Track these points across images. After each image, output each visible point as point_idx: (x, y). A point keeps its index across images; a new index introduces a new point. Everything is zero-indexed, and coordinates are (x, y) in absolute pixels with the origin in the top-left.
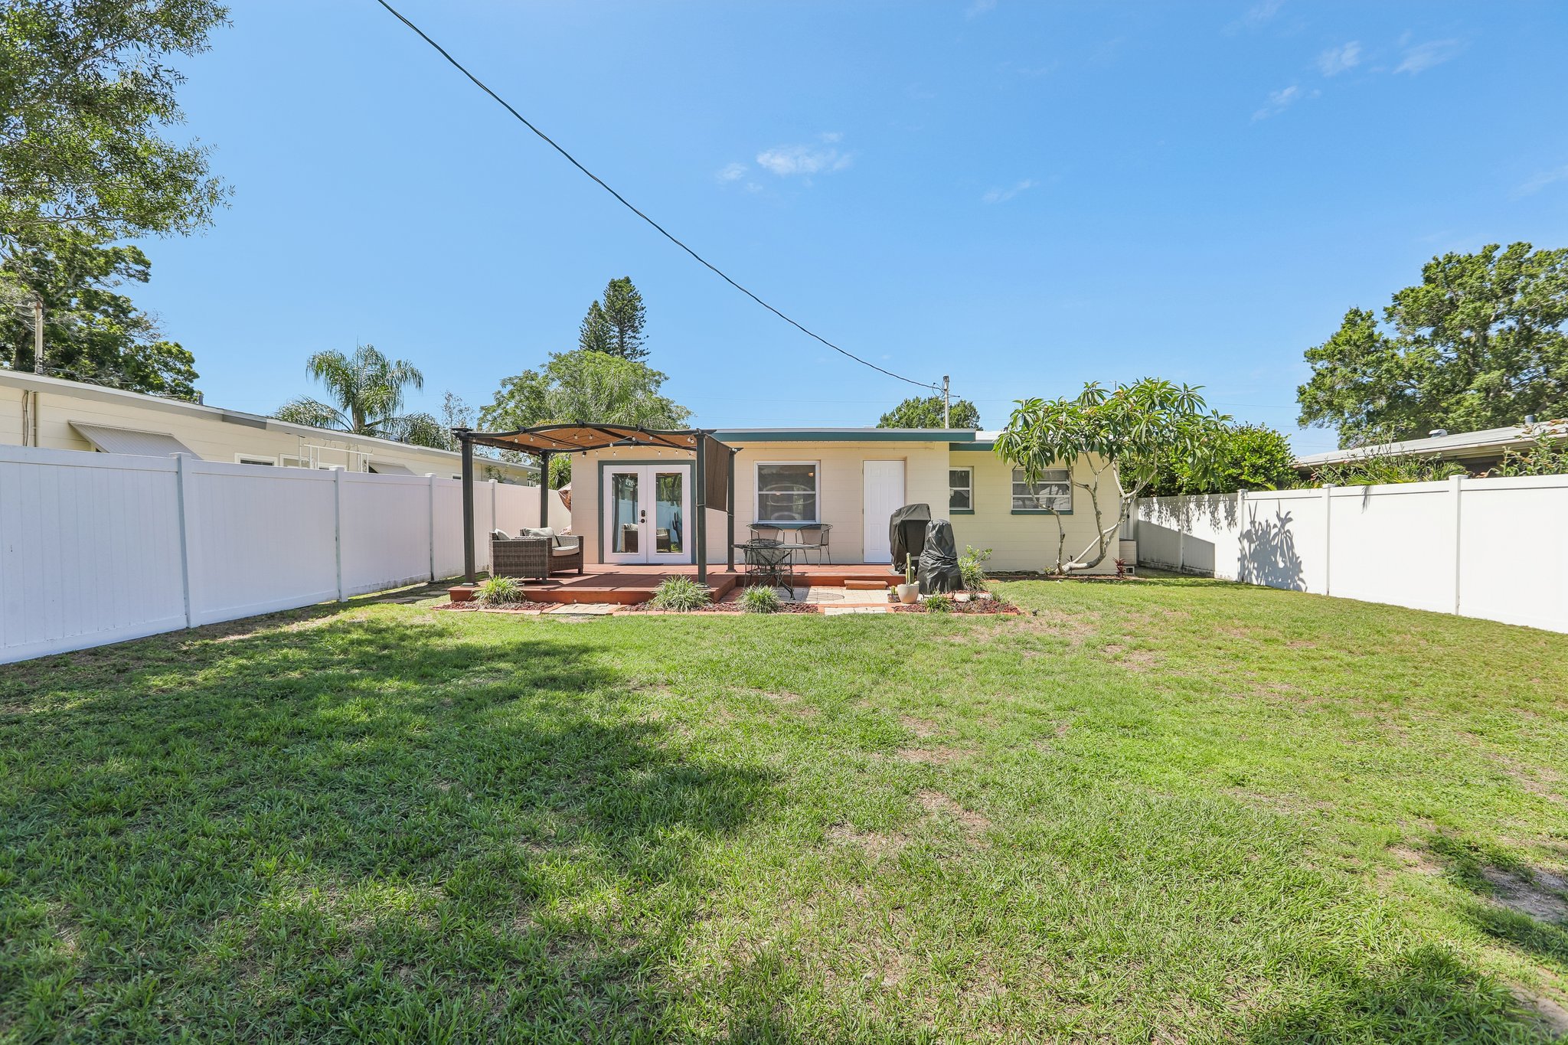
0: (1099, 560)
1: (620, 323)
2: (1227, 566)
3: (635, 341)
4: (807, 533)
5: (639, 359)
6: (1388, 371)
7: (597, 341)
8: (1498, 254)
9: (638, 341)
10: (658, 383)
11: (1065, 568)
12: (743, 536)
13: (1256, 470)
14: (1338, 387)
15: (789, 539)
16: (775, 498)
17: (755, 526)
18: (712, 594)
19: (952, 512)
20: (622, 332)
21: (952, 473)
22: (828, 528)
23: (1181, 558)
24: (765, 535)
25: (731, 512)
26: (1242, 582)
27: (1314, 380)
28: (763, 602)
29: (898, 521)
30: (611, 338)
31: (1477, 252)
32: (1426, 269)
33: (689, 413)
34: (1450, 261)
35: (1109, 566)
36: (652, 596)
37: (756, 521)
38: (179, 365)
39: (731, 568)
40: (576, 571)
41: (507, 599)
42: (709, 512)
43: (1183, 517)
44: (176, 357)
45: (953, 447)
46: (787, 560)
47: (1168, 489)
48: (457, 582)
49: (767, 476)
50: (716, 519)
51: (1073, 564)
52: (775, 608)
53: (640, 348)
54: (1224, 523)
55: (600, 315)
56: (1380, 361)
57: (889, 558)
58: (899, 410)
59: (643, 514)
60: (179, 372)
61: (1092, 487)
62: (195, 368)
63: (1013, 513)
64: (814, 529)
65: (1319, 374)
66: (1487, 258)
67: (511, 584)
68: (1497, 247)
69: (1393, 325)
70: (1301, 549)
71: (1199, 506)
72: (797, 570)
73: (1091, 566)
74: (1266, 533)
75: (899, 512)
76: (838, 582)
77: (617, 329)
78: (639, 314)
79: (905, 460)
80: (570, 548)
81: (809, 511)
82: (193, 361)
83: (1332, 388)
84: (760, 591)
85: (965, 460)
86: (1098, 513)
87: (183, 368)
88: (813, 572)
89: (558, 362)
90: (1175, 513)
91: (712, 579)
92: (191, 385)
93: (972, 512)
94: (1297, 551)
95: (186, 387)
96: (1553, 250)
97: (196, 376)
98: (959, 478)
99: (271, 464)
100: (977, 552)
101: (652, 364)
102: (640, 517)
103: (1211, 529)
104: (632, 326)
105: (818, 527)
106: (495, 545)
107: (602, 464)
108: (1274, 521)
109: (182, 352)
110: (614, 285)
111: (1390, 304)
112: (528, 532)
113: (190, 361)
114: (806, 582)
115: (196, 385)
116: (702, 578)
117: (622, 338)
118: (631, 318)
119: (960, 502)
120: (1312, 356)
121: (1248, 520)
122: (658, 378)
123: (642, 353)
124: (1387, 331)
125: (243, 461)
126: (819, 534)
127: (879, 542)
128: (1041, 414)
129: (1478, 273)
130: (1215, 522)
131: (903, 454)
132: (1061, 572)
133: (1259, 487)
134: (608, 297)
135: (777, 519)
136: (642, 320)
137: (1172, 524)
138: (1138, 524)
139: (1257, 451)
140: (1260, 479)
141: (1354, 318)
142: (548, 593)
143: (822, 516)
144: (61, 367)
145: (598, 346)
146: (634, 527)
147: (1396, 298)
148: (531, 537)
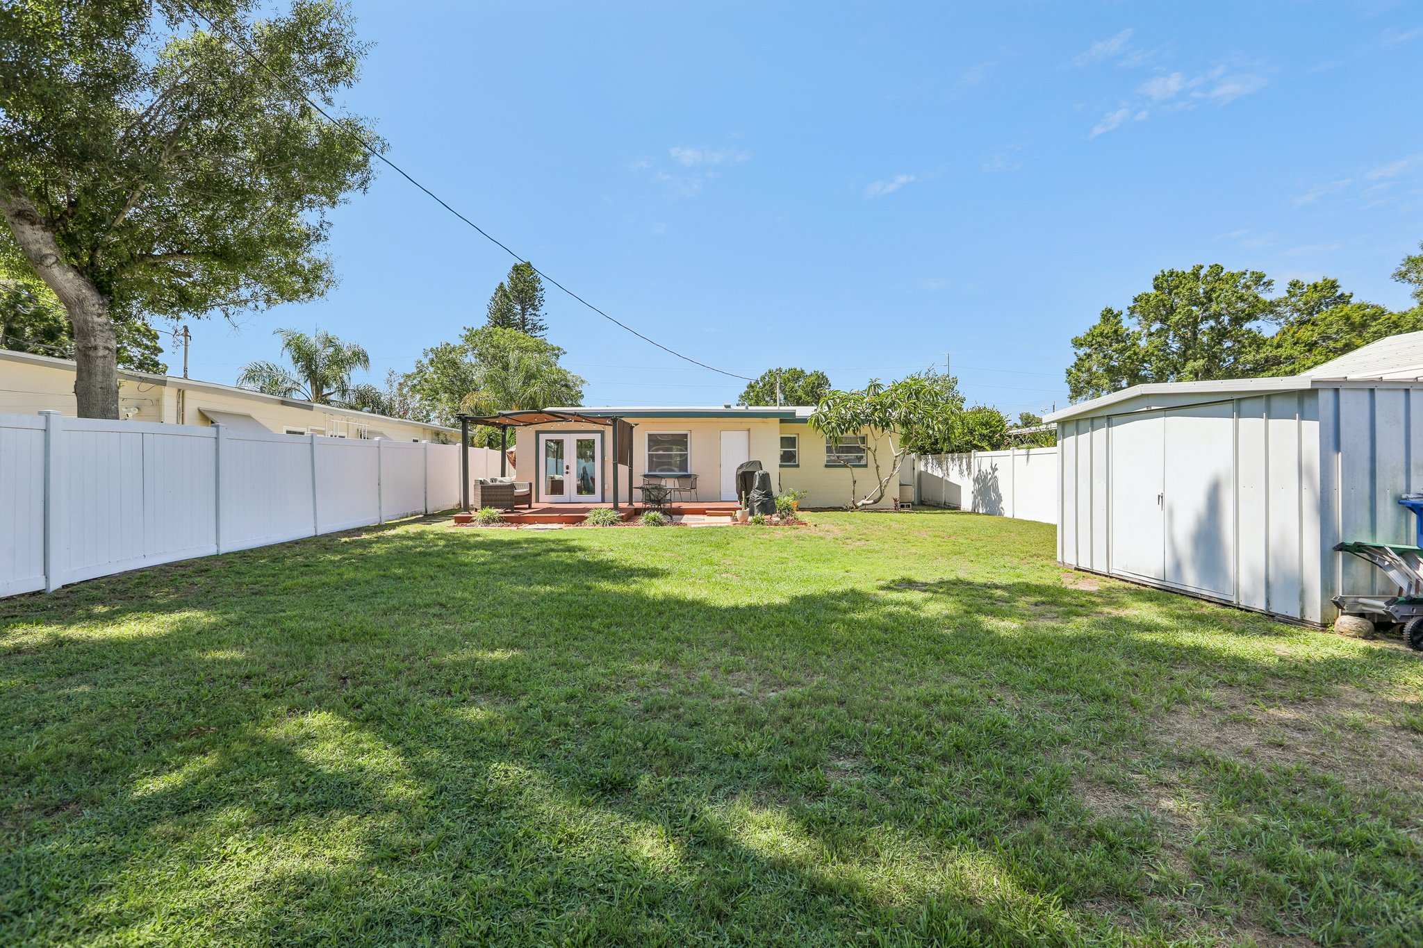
0: (880, 498)
1: (522, 302)
2: (966, 503)
3: (535, 318)
4: (681, 480)
5: (539, 334)
6: (1129, 357)
7: (502, 318)
8: (1203, 273)
9: (538, 318)
10: (557, 356)
11: (859, 504)
12: (638, 481)
13: (983, 437)
14: (1094, 369)
15: (669, 484)
16: (659, 456)
17: (645, 476)
18: (622, 517)
19: (781, 466)
20: (523, 310)
21: (782, 439)
22: (696, 477)
23: (944, 497)
24: (654, 482)
25: (631, 466)
26: (974, 512)
27: (1076, 364)
28: (654, 520)
29: (740, 471)
30: (515, 315)
31: (1188, 270)
32: (1156, 279)
33: (583, 382)
34: (1171, 276)
35: (888, 501)
36: (586, 518)
37: (647, 472)
38: (145, 341)
39: (631, 502)
40: (527, 506)
41: (494, 520)
42: (619, 466)
43: (945, 468)
44: (144, 335)
45: (782, 421)
46: (668, 497)
47: (933, 448)
48: (459, 511)
49: (654, 441)
50: (623, 470)
51: (865, 502)
52: (661, 524)
53: (540, 324)
54: (966, 473)
55: (505, 295)
56: (1124, 350)
57: (736, 496)
58: (763, 378)
59: (568, 468)
60: (147, 347)
61: (873, 449)
62: (160, 343)
63: (827, 466)
64: (688, 479)
65: (1080, 359)
66: (1196, 275)
67: (496, 512)
68: (1202, 267)
69: (1134, 320)
70: (1003, 489)
71: (953, 460)
72: (675, 505)
73: (875, 502)
74: (986, 477)
75: (742, 466)
76: (702, 512)
77: (519, 307)
78: (539, 294)
79: (749, 430)
80: (525, 490)
81: (684, 464)
82: (158, 338)
83: (1089, 370)
84: (652, 514)
85: (791, 430)
86: (878, 467)
87: (149, 343)
88: (685, 506)
89: (471, 336)
90: (940, 464)
91: (622, 510)
92: (157, 359)
93: (798, 466)
94: (1000, 491)
95: (152, 360)
96: (1235, 271)
97: (161, 351)
98: (788, 442)
99: (303, 433)
100: (797, 493)
101: (551, 338)
102: (565, 470)
103: (959, 476)
104: (533, 305)
105: (689, 476)
106: (482, 488)
107: (538, 433)
108: (989, 470)
109: (148, 330)
110: (516, 269)
111: (1131, 305)
112: (496, 480)
113: (156, 337)
114: (681, 512)
115: (160, 358)
116: (616, 508)
117: (524, 315)
118: (532, 298)
119: (788, 458)
120: (1078, 343)
121: (977, 469)
122: (557, 352)
123: (541, 328)
124: (1130, 325)
125: (288, 432)
126: (689, 481)
127: (729, 485)
128: (838, 401)
129: (1188, 286)
130: (961, 472)
131: (748, 426)
132: (857, 508)
133: (982, 449)
134: (512, 279)
135: (660, 471)
136: (541, 300)
137: (938, 473)
138: (920, 473)
139: (986, 424)
140: (984, 444)
141: (1108, 315)
142: (519, 517)
143: (692, 469)
144: (42, 342)
145: (503, 322)
146: (557, 477)
147: (1136, 300)
148: (498, 483)
